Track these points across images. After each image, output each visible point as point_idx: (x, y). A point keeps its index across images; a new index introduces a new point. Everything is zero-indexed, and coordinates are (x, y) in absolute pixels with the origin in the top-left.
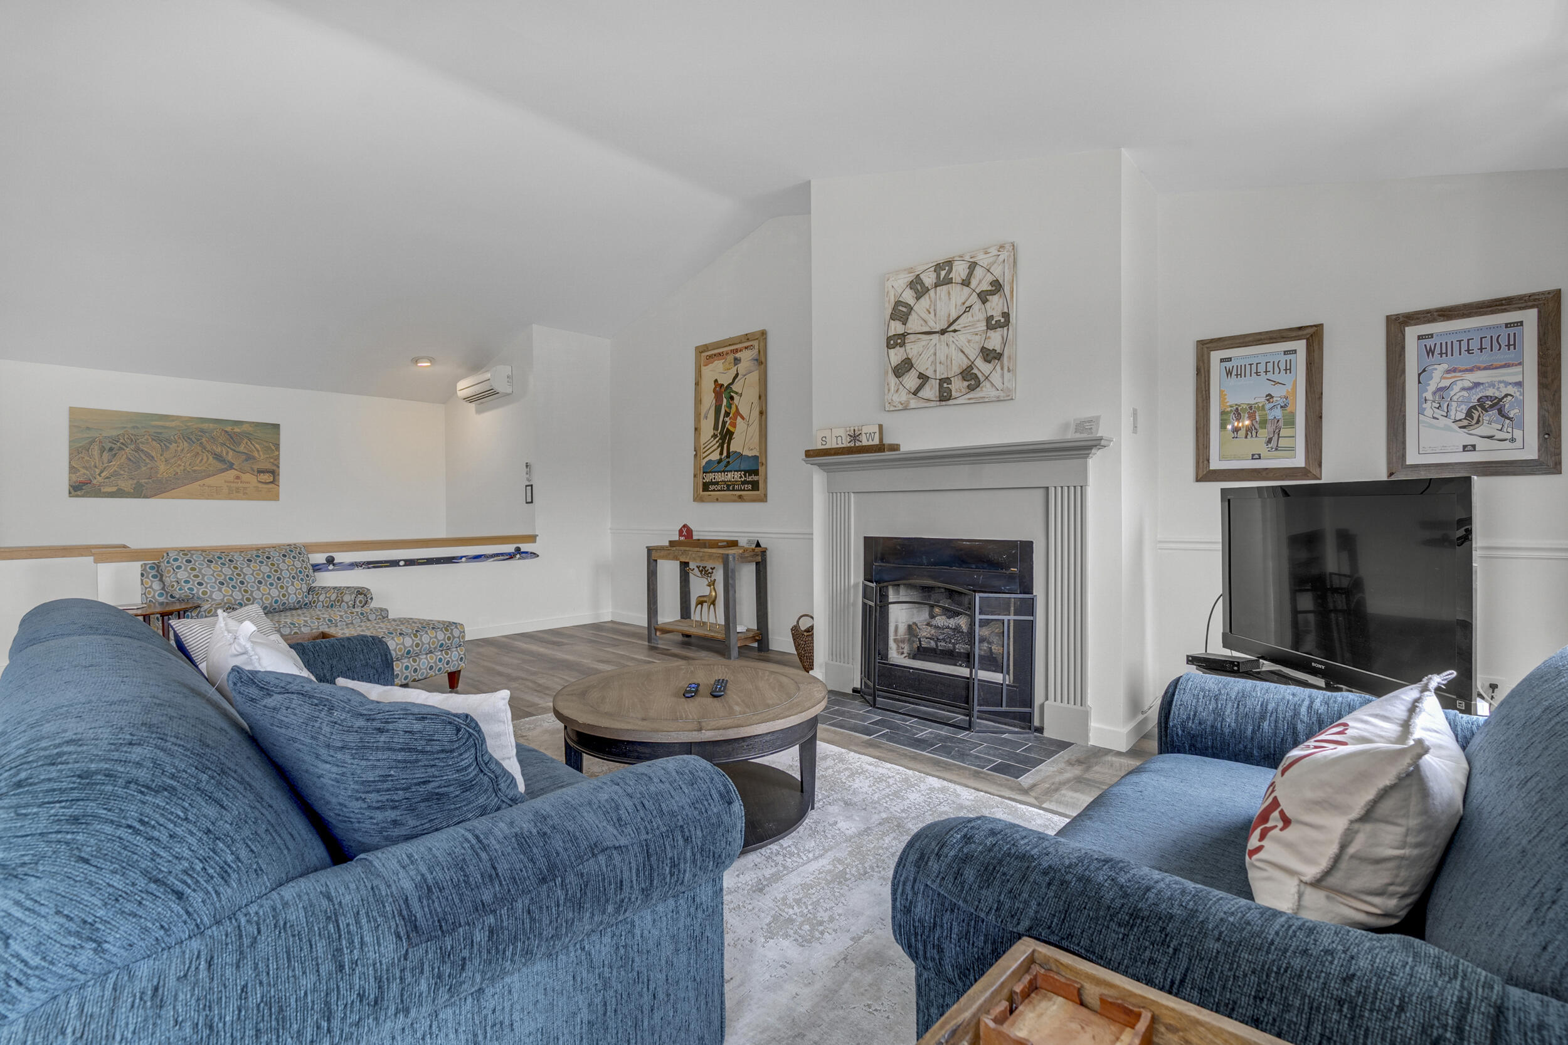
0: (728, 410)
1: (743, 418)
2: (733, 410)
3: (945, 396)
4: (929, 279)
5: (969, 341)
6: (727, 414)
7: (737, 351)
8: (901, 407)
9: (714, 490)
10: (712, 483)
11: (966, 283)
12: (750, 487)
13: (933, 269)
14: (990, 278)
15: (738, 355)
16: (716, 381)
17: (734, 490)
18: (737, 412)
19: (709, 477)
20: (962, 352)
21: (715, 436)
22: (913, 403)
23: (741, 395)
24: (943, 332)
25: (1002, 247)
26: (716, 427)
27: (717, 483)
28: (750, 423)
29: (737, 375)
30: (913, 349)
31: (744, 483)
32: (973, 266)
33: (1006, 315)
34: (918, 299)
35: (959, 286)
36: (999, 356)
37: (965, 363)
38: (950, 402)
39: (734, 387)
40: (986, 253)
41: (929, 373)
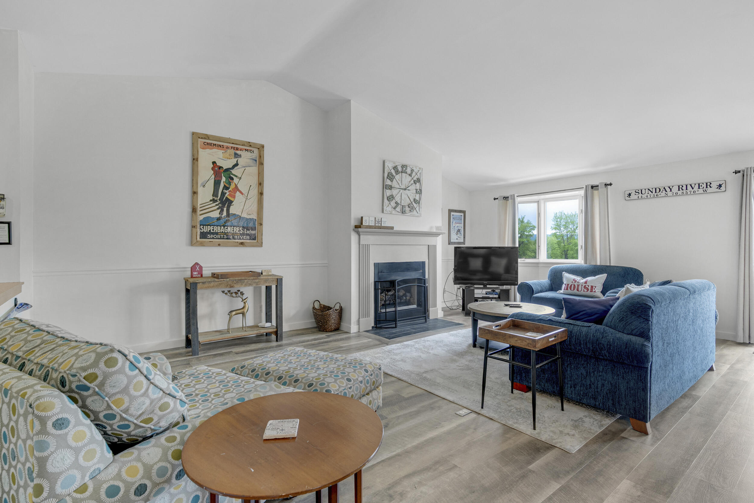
0: (227, 185)
1: (242, 193)
2: (232, 186)
3: (403, 212)
4: (400, 169)
5: (411, 195)
6: (226, 188)
7: (237, 149)
8: (389, 213)
9: (213, 238)
10: (210, 233)
11: (410, 175)
12: (248, 237)
13: (401, 166)
14: (416, 177)
15: (239, 152)
16: (214, 163)
17: (234, 238)
18: (236, 189)
19: (206, 229)
20: (409, 198)
21: (214, 201)
22: (394, 212)
23: (240, 178)
24: (405, 189)
25: (420, 168)
26: (215, 194)
27: (217, 233)
28: (249, 197)
29: (236, 165)
30: (394, 192)
31: (243, 234)
32: (412, 171)
33: (421, 190)
34: (397, 174)
35: (408, 175)
36: (419, 203)
37: (409, 202)
38: (405, 214)
39: (233, 171)
40: (416, 168)
41: (399, 202)
